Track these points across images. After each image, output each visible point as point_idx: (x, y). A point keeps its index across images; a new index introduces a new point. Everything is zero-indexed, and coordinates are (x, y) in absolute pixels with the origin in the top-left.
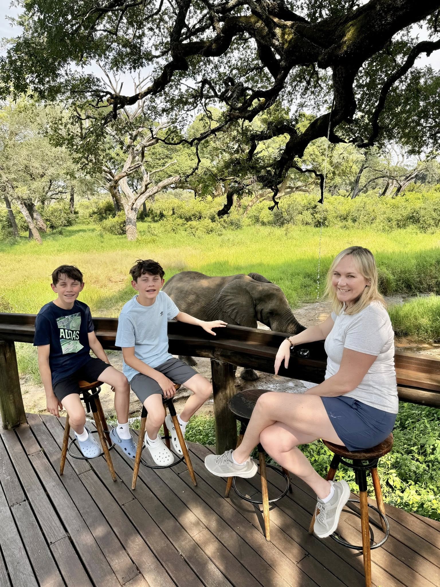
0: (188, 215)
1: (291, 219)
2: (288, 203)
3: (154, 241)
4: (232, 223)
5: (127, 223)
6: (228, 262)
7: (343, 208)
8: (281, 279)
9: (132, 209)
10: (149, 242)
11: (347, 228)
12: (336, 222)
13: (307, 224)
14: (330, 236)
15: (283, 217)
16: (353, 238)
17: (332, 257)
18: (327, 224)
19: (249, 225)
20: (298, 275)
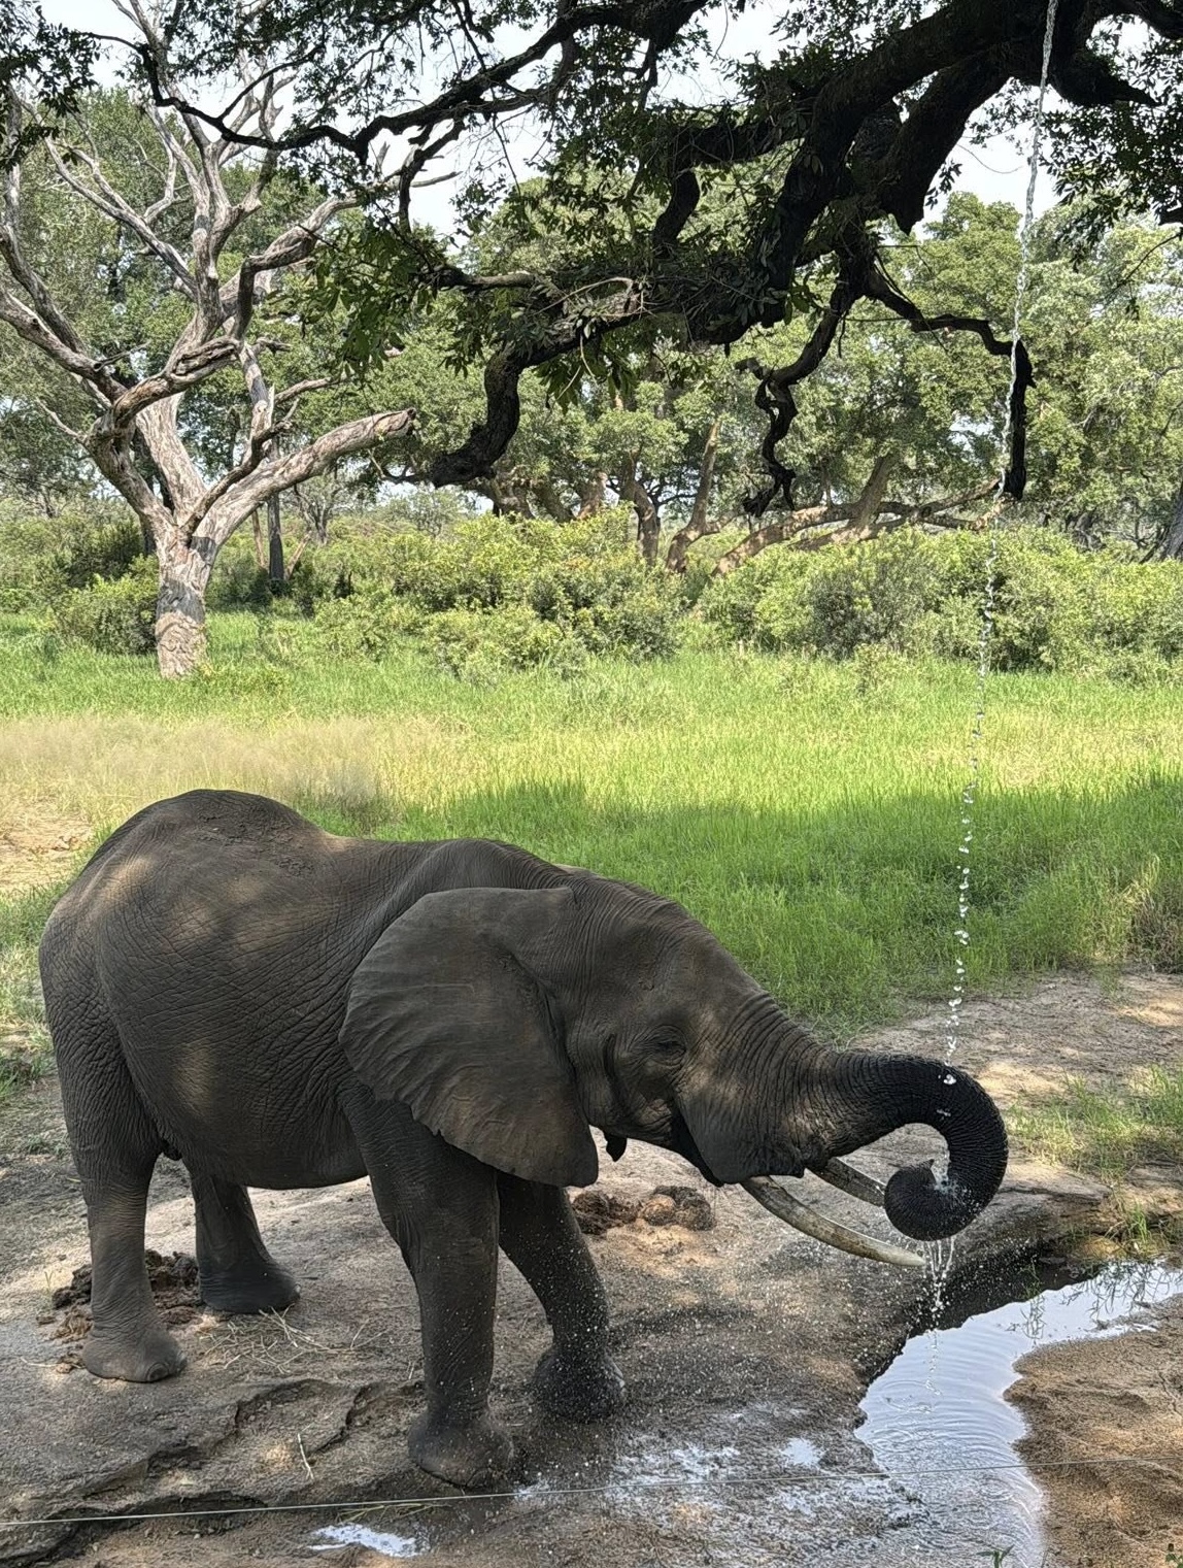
0: (440, 585)
1: (889, 627)
2: (880, 556)
3: (271, 685)
4: (630, 634)
5: (163, 603)
6: (581, 789)
7: (1123, 594)
8: (815, 878)
9: (189, 544)
10: (249, 689)
11: (1138, 680)
12: (1086, 654)
13: (960, 652)
14: (1057, 711)
15: (853, 615)
16: (1162, 724)
17: (1065, 794)
18: (1046, 657)
19: (710, 647)
20: (899, 862)
